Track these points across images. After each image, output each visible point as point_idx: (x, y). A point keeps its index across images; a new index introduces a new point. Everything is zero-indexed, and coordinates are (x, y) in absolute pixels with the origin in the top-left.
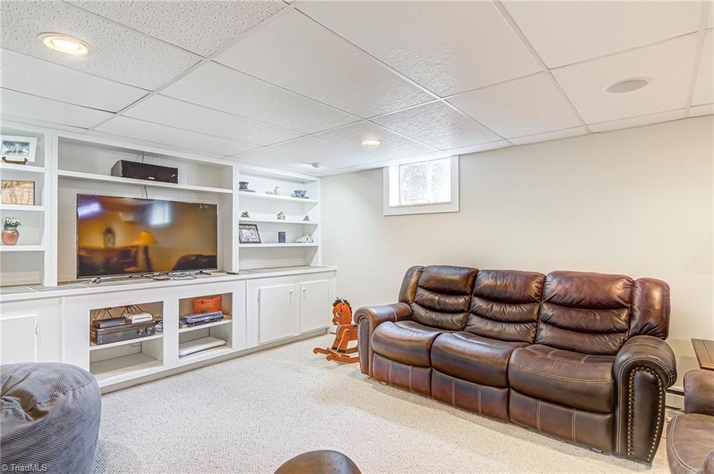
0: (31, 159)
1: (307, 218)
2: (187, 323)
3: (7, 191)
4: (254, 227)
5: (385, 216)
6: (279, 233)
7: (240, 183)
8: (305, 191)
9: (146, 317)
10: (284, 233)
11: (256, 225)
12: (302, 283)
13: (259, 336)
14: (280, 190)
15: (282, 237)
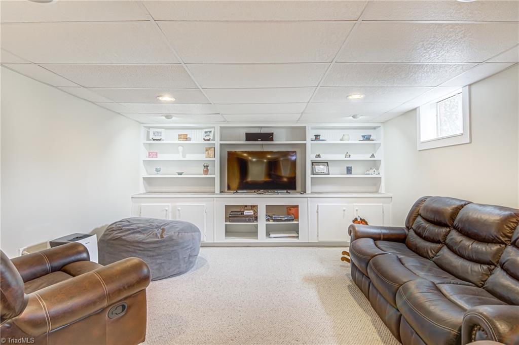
0: (212, 138)
1: (373, 156)
2: (272, 219)
3: (207, 152)
4: (326, 164)
5: (420, 151)
6: (347, 167)
7: (315, 136)
8: (370, 135)
9: (251, 213)
10: (351, 167)
11: (327, 163)
12: (354, 204)
13: (318, 236)
14: (346, 137)
15: (349, 170)
